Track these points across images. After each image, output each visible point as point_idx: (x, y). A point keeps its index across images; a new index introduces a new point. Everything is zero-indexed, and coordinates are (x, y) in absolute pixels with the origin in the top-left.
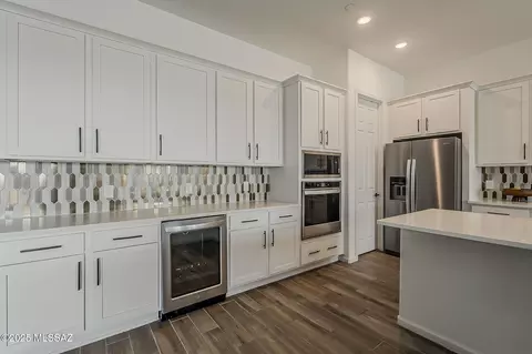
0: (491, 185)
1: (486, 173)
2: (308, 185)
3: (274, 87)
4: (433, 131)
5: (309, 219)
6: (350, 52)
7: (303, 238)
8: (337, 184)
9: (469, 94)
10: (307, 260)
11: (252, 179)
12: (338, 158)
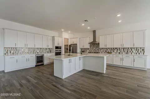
2: (56, 51)
3: (51, 37)
8: (61, 51)
9: (78, 39)
11: (48, 50)
12: (61, 47)
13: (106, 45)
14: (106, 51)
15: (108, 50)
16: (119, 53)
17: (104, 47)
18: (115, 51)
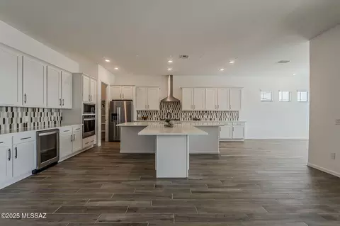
0: (140, 116)
1: (138, 112)
2: (85, 117)
3: (69, 74)
4: (125, 98)
5: (86, 130)
6: (99, 66)
7: (83, 138)
10: (85, 146)
12: (94, 106)
13: (193, 106)
14: (191, 117)
15: (195, 114)
16: (211, 119)
17: (190, 109)
18: (205, 116)
